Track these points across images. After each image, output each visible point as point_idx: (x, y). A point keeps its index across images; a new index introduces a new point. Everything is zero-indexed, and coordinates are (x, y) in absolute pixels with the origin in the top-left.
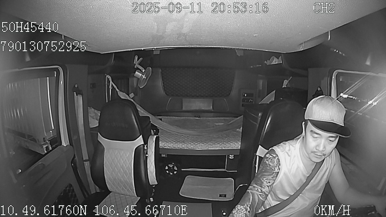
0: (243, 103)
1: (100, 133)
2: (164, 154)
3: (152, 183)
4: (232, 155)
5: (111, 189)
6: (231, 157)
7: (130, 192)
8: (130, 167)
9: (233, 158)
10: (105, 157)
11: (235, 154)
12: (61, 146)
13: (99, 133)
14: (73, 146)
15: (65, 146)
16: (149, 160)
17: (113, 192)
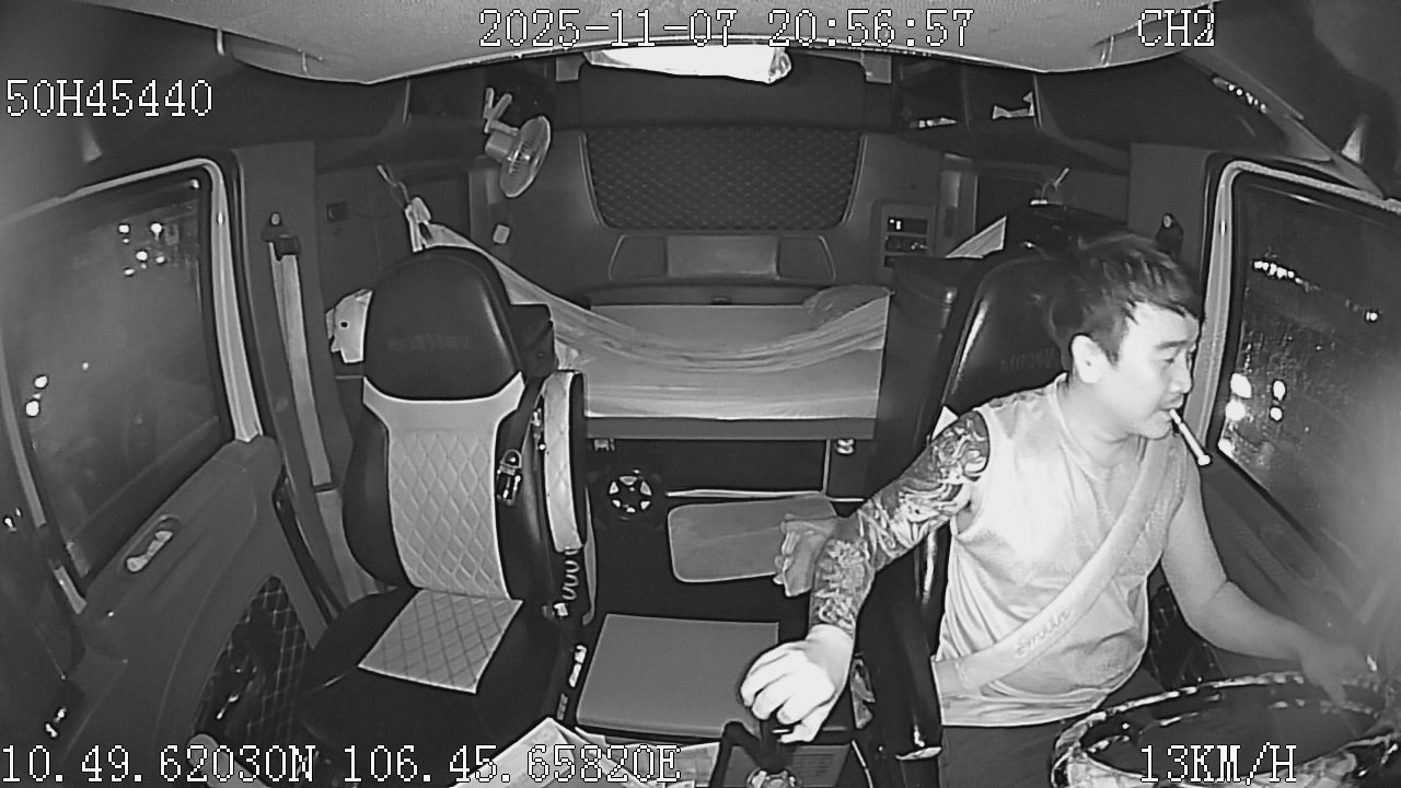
0: (890, 254)
1: (369, 380)
2: (601, 439)
3: (563, 542)
4: (845, 440)
5: (419, 578)
6: (845, 447)
7: (487, 582)
8: (484, 493)
9: (851, 451)
10: (394, 464)
11: (858, 438)
12: (234, 442)
13: (366, 381)
14: (275, 438)
15: (248, 440)
16: (552, 459)
17: (428, 588)
